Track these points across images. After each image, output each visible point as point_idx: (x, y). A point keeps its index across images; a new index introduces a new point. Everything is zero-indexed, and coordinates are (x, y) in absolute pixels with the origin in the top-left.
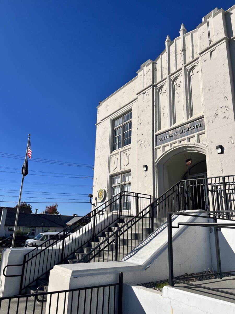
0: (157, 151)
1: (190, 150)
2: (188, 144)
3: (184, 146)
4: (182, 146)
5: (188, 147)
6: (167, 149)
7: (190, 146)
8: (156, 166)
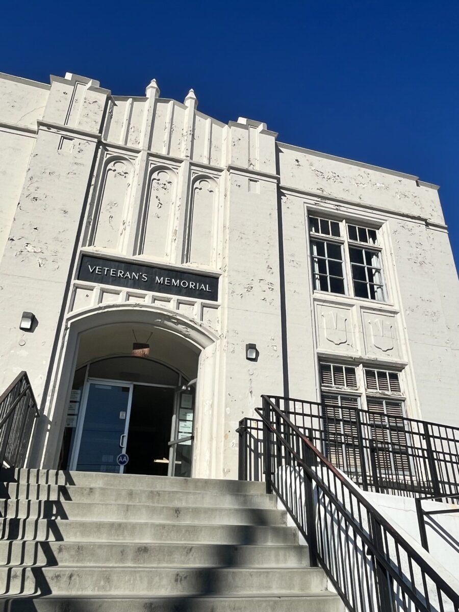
0: (75, 291)
1: (168, 326)
2: (175, 313)
3: (165, 313)
4: (159, 311)
5: (169, 318)
6: (109, 300)
7: (178, 319)
8: (66, 329)
